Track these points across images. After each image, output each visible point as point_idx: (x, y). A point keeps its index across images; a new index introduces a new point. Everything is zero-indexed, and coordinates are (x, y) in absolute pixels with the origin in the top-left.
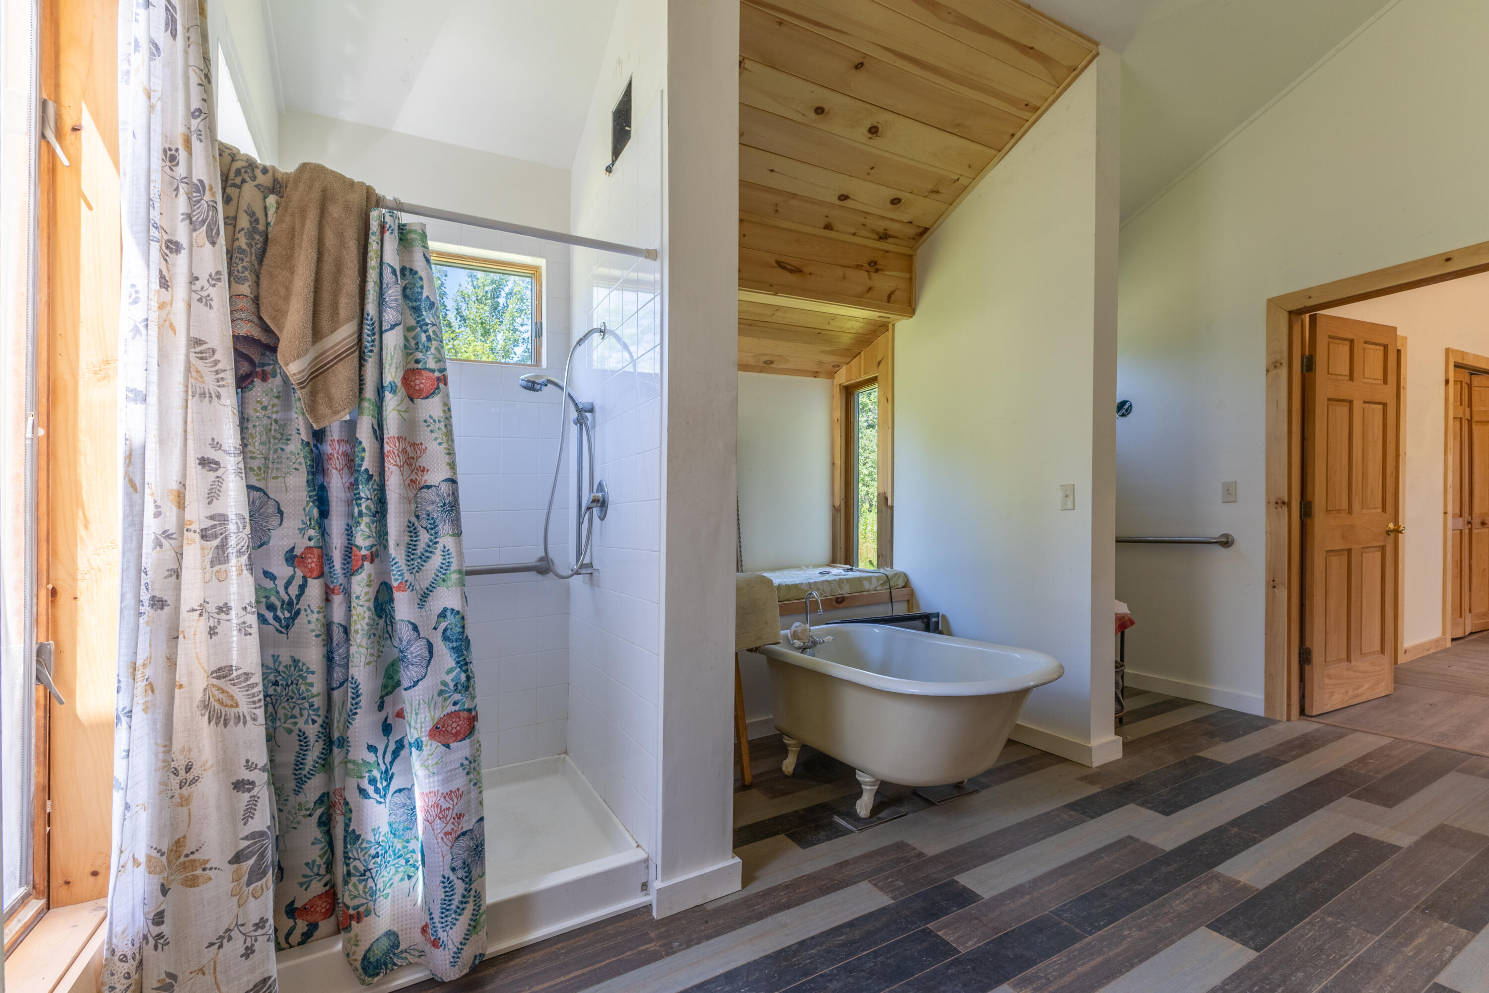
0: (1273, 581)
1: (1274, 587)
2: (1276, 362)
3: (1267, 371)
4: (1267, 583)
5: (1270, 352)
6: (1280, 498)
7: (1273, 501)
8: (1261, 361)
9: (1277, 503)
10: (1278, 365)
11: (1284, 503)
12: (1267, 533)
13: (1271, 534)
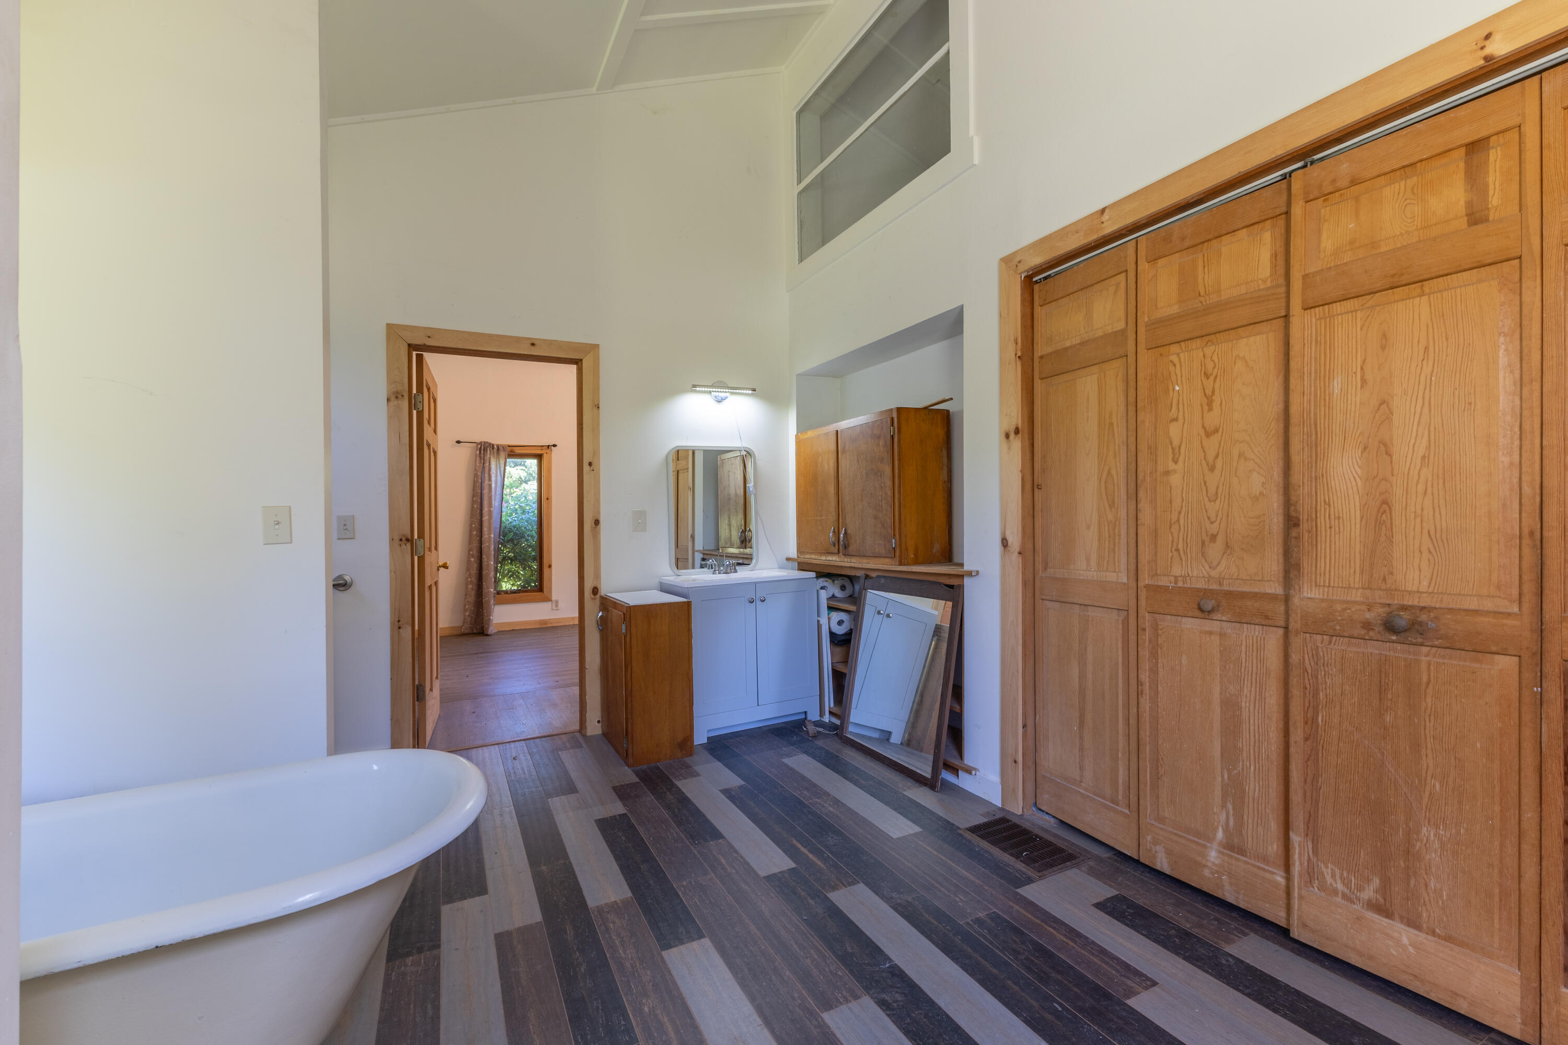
0: (399, 621)
1: (400, 628)
2: (397, 393)
3: (388, 400)
4: (392, 624)
5: (390, 381)
6: (403, 535)
7: (397, 538)
8: (380, 389)
9: (401, 540)
10: (400, 396)
11: (408, 540)
12: (391, 571)
13: (395, 572)
